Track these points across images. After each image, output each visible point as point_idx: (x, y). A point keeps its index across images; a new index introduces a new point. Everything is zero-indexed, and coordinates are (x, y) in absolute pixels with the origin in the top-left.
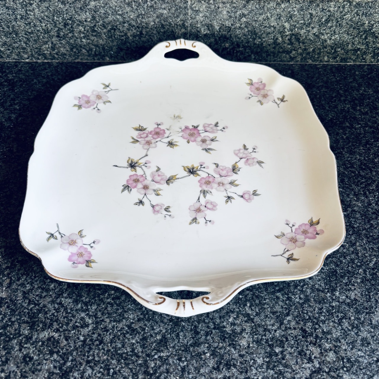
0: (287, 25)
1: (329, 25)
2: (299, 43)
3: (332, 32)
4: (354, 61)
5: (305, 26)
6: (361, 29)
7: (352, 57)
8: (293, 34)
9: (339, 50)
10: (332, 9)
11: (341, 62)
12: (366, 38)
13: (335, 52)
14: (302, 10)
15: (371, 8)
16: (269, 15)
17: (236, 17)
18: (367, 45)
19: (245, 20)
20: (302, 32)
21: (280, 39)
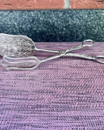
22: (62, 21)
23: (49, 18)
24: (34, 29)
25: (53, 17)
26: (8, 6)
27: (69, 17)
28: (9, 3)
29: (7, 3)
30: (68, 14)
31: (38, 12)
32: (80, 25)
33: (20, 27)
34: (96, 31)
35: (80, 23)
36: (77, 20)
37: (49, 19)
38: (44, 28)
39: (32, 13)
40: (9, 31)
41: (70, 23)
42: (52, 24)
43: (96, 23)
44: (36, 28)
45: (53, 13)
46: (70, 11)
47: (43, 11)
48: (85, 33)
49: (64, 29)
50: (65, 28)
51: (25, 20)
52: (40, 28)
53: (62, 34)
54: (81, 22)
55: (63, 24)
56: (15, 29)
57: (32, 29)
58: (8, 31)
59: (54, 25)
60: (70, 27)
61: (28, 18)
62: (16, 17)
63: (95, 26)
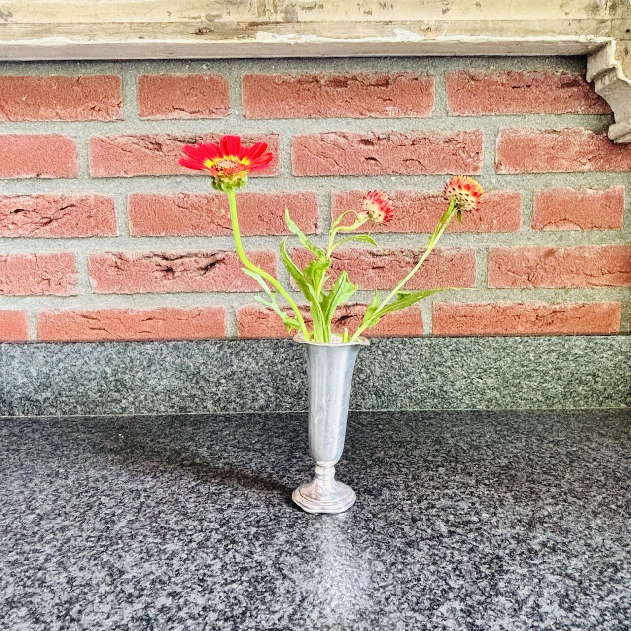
0: (108, 370)
1: (153, 368)
2: (127, 390)
3: (159, 377)
4: (196, 410)
5: (127, 371)
6: (189, 373)
7: (192, 405)
8: (117, 380)
9: (174, 397)
10: (150, 352)
11: (181, 411)
12: (197, 382)
13: (170, 399)
14: (120, 353)
15: (189, 349)
16: (87, 359)
17: (53, 362)
18: (202, 390)
19: (63, 365)
20: (127, 377)
21: (105, 386)
22: (216, 363)
23: (188, 358)
24: (150, 382)
25: (197, 356)
26: (98, 331)
27: (231, 354)
28: (101, 326)
29: (96, 327)
30: (229, 347)
31: (161, 345)
32: (258, 371)
33: (117, 378)
34: (296, 384)
35: (257, 368)
36: (251, 360)
37: (186, 359)
38: (174, 380)
39: (148, 346)
40: (90, 386)
41: (235, 367)
42: (193, 370)
43: (293, 366)
44: (156, 380)
45: (195, 346)
46: (234, 342)
47: (173, 343)
48: (271, 389)
49: (223, 381)
50: (225, 378)
51: (132, 361)
52: (165, 380)
53: (219, 393)
54: (260, 364)
55: (220, 370)
56: (106, 382)
57: (146, 383)
58: (87, 387)
59: (198, 373)
60: (235, 377)
61: (138, 357)
62: (110, 356)
63: (293, 374)
